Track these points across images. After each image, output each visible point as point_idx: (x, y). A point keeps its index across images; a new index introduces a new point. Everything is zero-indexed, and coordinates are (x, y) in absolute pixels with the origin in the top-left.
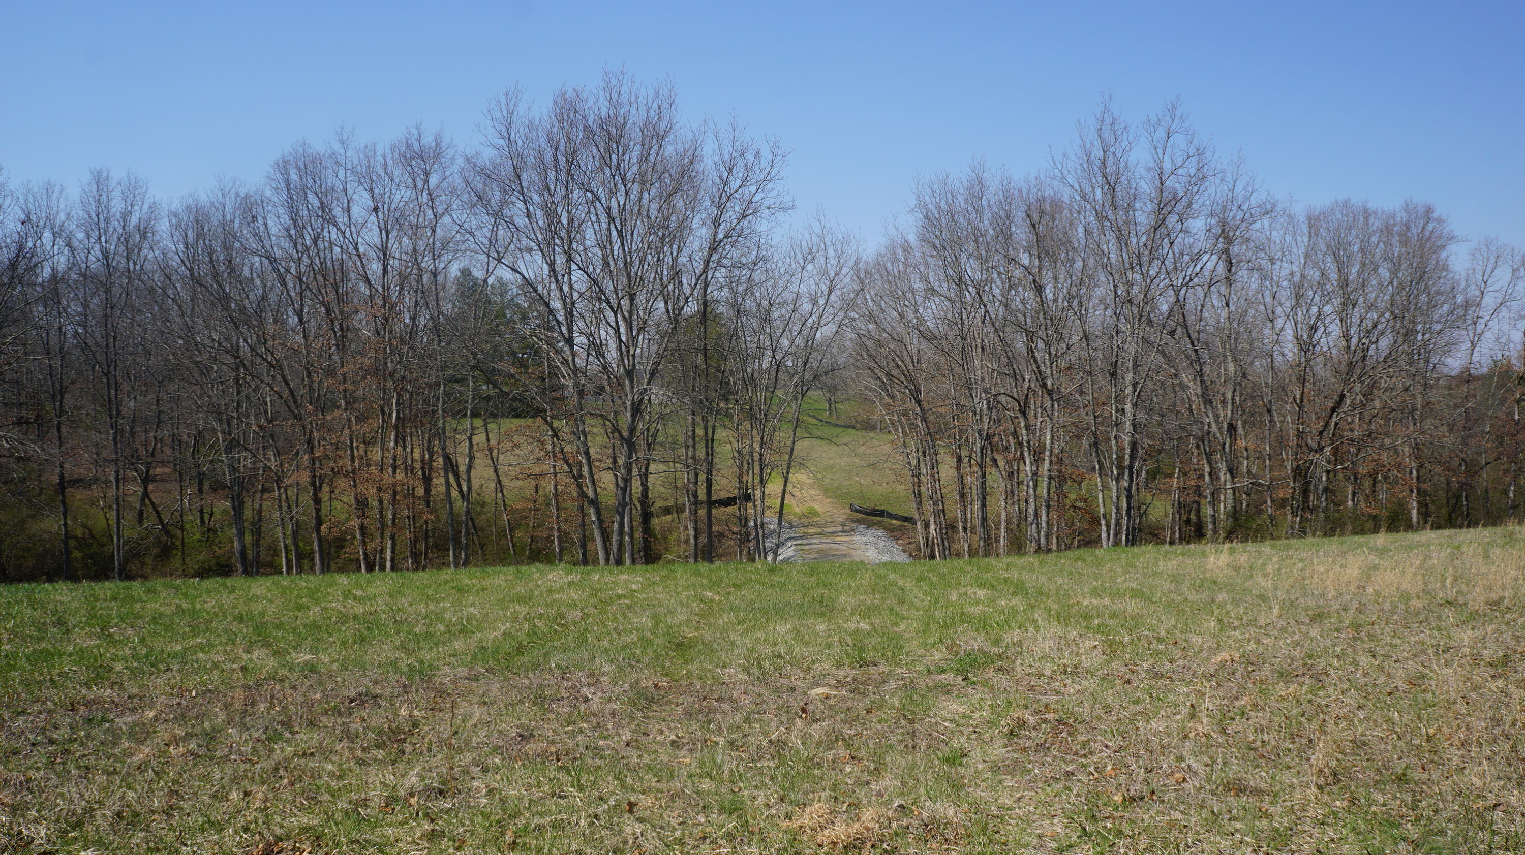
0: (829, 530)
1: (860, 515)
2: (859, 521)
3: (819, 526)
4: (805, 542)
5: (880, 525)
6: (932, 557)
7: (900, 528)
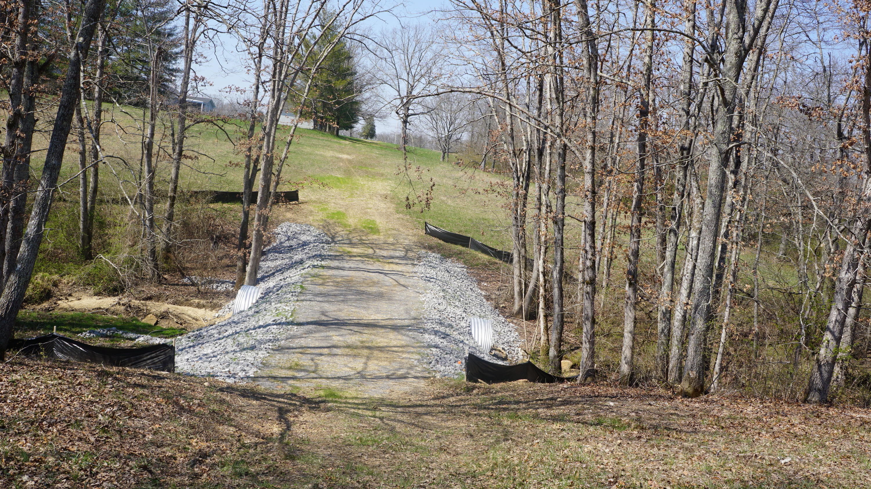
0: (385, 253)
1: (435, 241)
2: (430, 248)
3: (372, 245)
4: (335, 264)
5: (459, 255)
6: (532, 316)
7: (485, 266)
